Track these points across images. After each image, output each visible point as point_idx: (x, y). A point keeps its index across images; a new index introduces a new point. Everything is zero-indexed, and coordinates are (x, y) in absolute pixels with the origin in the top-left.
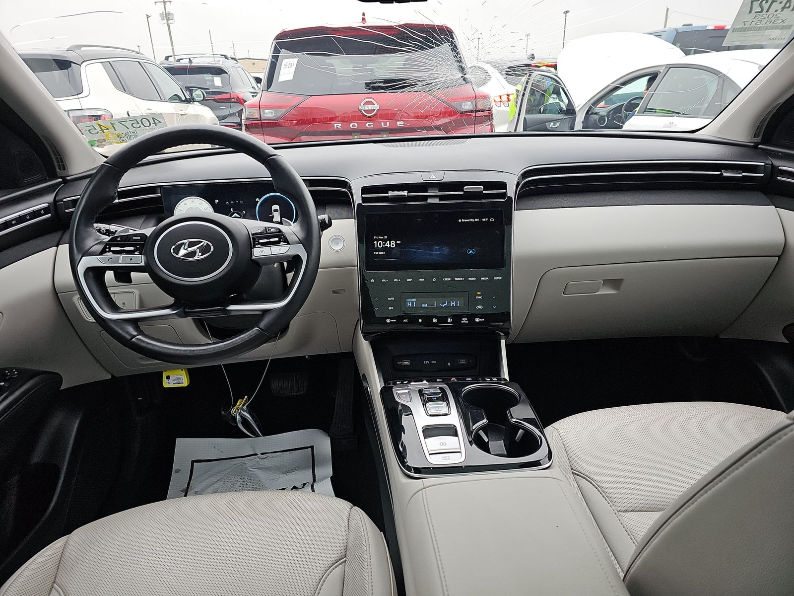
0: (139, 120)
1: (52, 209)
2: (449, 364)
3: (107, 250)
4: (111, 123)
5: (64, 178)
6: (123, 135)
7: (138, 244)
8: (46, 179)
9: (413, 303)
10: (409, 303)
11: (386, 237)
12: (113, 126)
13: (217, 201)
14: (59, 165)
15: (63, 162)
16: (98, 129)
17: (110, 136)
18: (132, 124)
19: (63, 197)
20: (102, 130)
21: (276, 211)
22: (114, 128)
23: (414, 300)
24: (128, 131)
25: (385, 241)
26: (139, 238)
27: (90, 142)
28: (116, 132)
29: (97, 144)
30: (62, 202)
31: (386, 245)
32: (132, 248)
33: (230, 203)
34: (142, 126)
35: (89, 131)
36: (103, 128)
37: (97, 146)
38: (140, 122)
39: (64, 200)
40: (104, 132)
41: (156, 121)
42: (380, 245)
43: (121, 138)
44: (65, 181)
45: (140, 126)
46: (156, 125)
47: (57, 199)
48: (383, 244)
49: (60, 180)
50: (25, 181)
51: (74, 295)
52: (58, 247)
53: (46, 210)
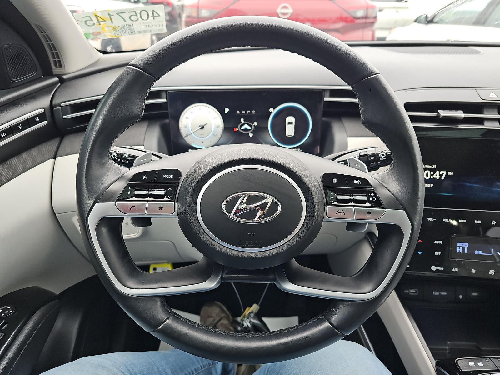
0: (138, 12)
1: (48, 115)
2: (461, 297)
3: (129, 193)
4: (109, 14)
5: (59, 76)
6: (119, 28)
7: (170, 186)
8: (41, 77)
9: (464, 248)
10: (460, 248)
11: (435, 166)
12: (111, 18)
13: (227, 110)
14: (55, 61)
15: (59, 58)
16: (95, 20)
17: (106, 29)
18: (130, 17)
19: (61, 101)
20: (99, 22)
21: (290, 123)
22: (111, 20)
23: (466, 245)
24: (125, 23)
25: (434, 171)
26: (171, 176)
27: (85, 34)
28: (113, 25)
29: (92, 37)
30: (60, 107)
31: (434, 176)
32: (162, 193)
33: (241, 112)
34: (140, 19)
35: (85, 22)
36: (100, 20)
37: (92, 39)
38: (139, 15)
39: (62, 105)
40: (100, 24)
41: (155, 14)
42: (427, 176)
43: (116, 31)
44: (62, 81)
45: (138, 19)
46: (154, 19)
47: (54, 103)
48: (431, 175)
49: (56, 79)
50: (16, 81)
51: (74, 215)
52: (55, 160)
53: (42, 117)
